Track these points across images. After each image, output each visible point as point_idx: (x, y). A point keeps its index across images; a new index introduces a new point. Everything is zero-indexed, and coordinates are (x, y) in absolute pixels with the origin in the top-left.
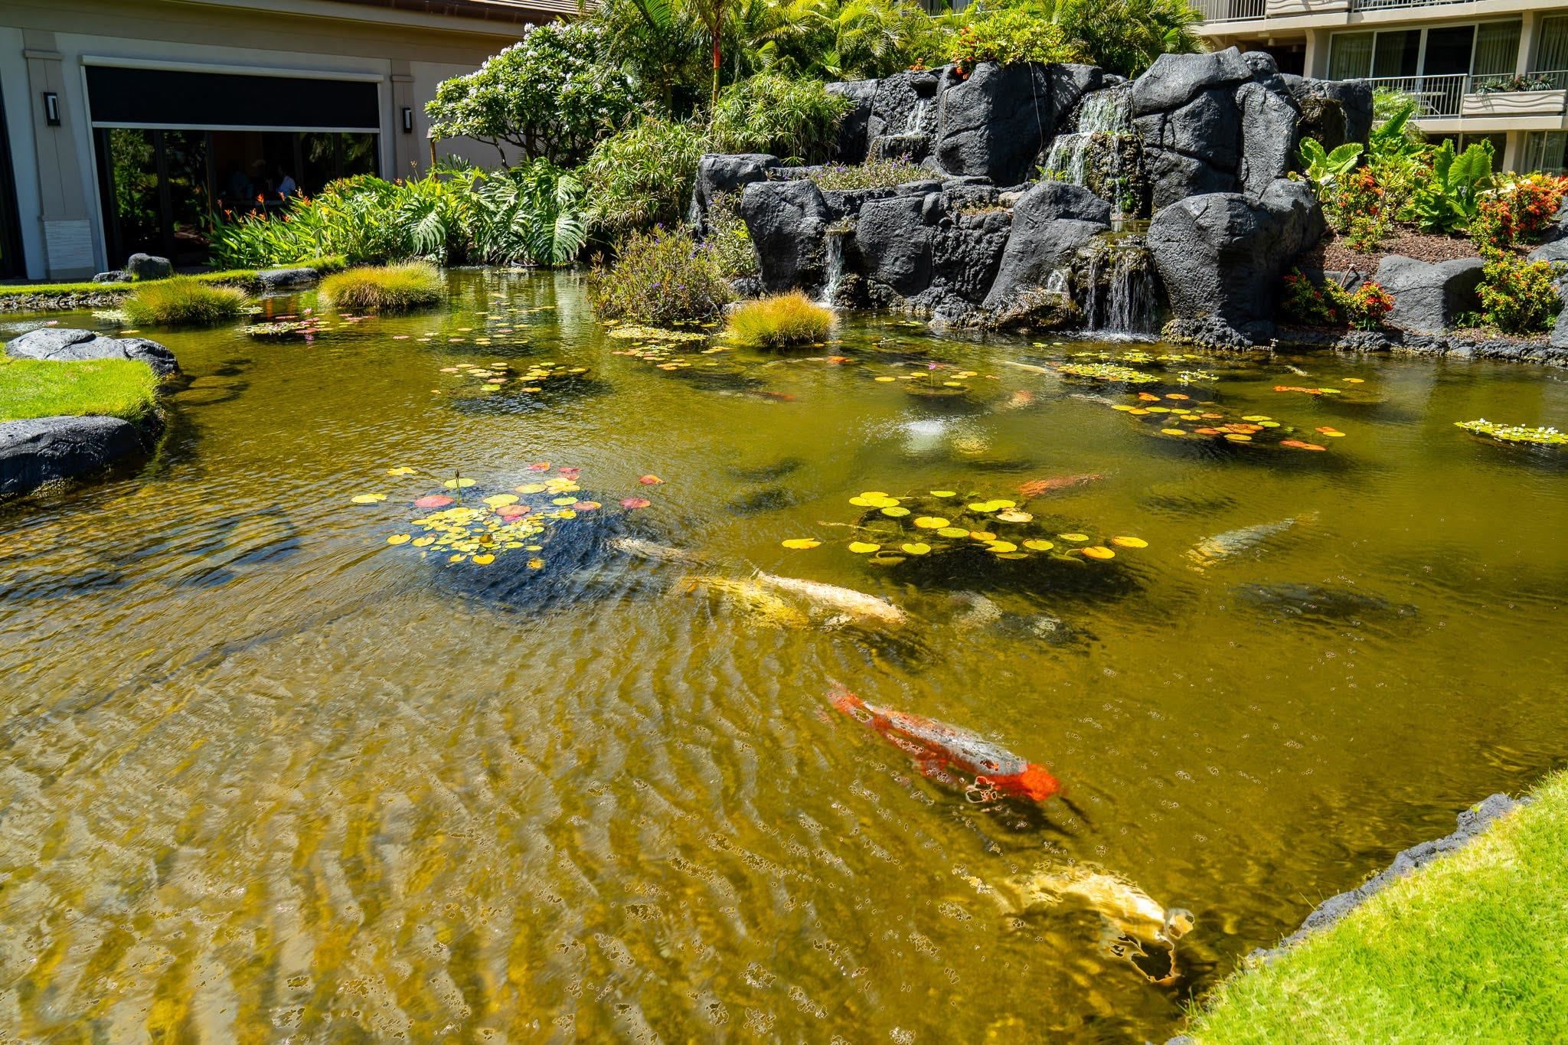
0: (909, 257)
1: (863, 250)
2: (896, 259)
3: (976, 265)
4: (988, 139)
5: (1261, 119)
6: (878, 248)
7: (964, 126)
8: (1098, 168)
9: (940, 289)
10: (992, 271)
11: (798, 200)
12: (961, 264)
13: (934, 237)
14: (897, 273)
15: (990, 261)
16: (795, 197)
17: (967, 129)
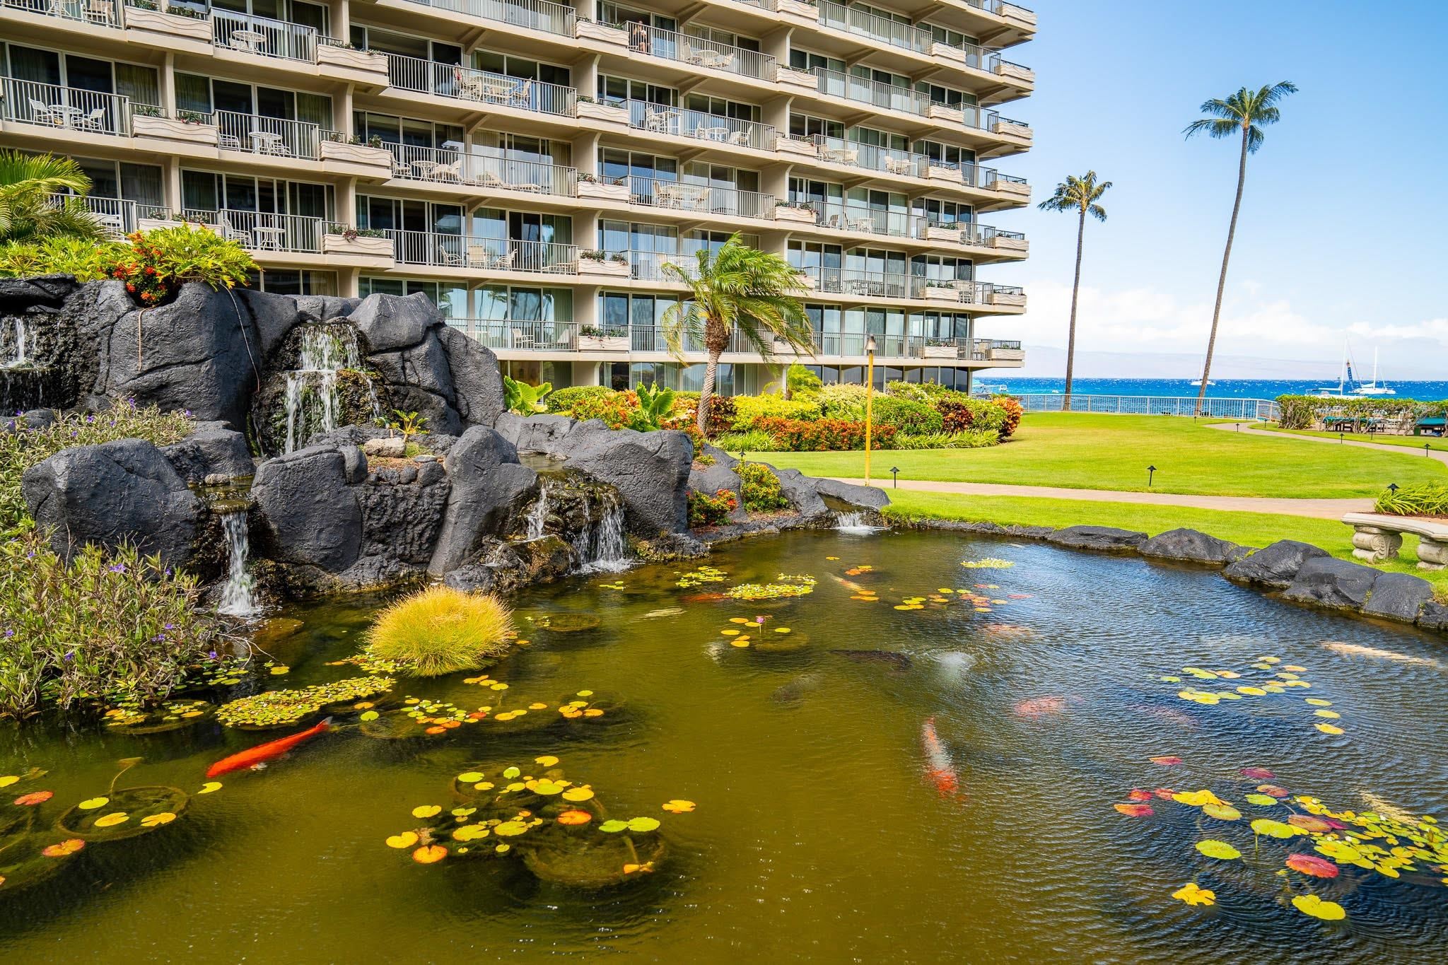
0: (337, 526)
1: (274, 526)
2: (321, 531)
3: (420, 523)
4: (218, 375)
5: (469, 359)
6: (295, 522)
7: (179, 359)
8: (357, 407)
9: (379, 557)
10: (439, 525)
11: (151, 470)
12: (403, 523)
13: (367, 498)
14: (325, 548)
15: (437, 516)
16: (146, 465)
17: (182, 363)
